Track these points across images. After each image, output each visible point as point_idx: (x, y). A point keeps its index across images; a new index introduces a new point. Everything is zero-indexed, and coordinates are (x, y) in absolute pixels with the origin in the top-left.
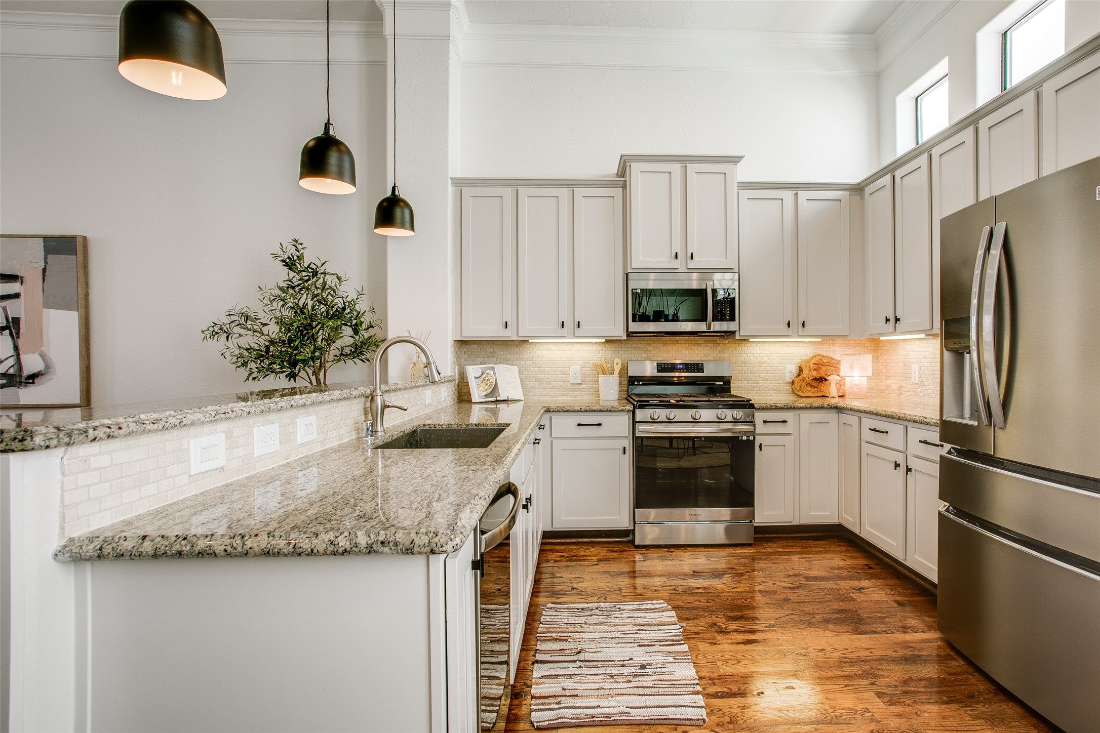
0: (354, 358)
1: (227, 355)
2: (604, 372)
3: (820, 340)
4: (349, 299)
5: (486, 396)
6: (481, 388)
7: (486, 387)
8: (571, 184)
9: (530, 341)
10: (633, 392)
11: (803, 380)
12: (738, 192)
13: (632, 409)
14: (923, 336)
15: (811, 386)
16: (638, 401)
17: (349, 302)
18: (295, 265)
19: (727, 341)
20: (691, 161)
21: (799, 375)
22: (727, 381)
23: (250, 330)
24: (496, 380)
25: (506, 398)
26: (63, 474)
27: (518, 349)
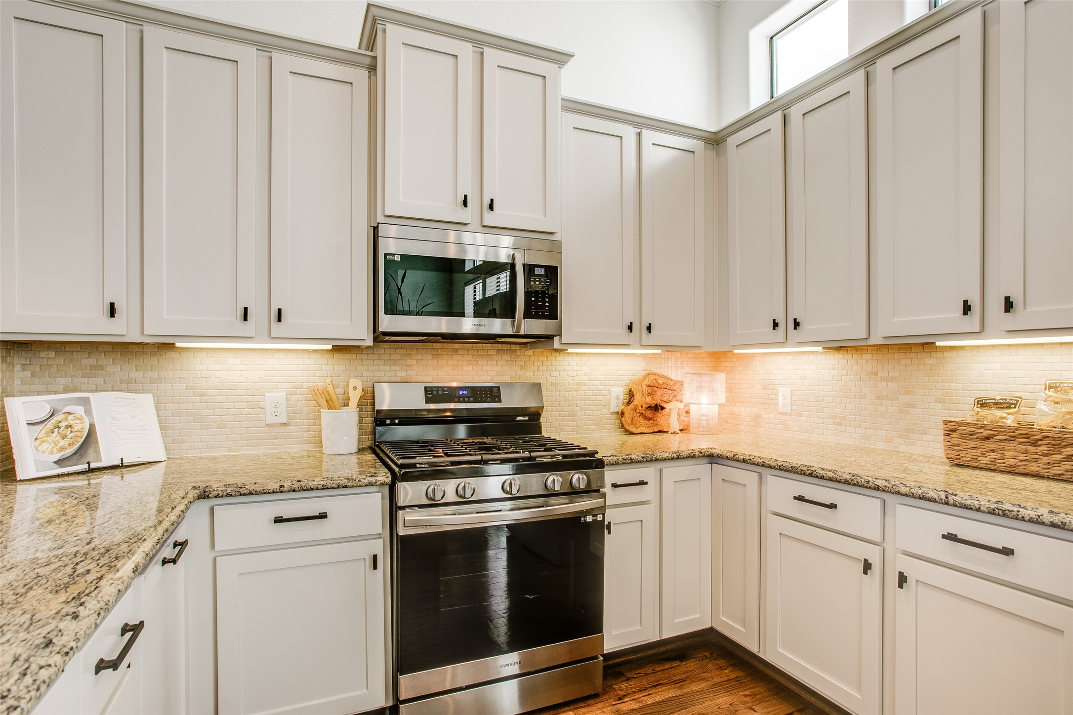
2: (330, 405)
3: (659, 351)
5: (59, 462)
6: (45, 446)
7: (63, 443)
8: (265, 42)
9: (177, 345)
10: (385, 438)
11: (635, 409)
13: (388, 480)
14: (820, 349)
15: (646, 417)
16: (401, 467)
19: (530, 352)
21: (629, 403)
22: (535, 416)
24: (92, 426)
25: (119, 462)
27: (154, 361)
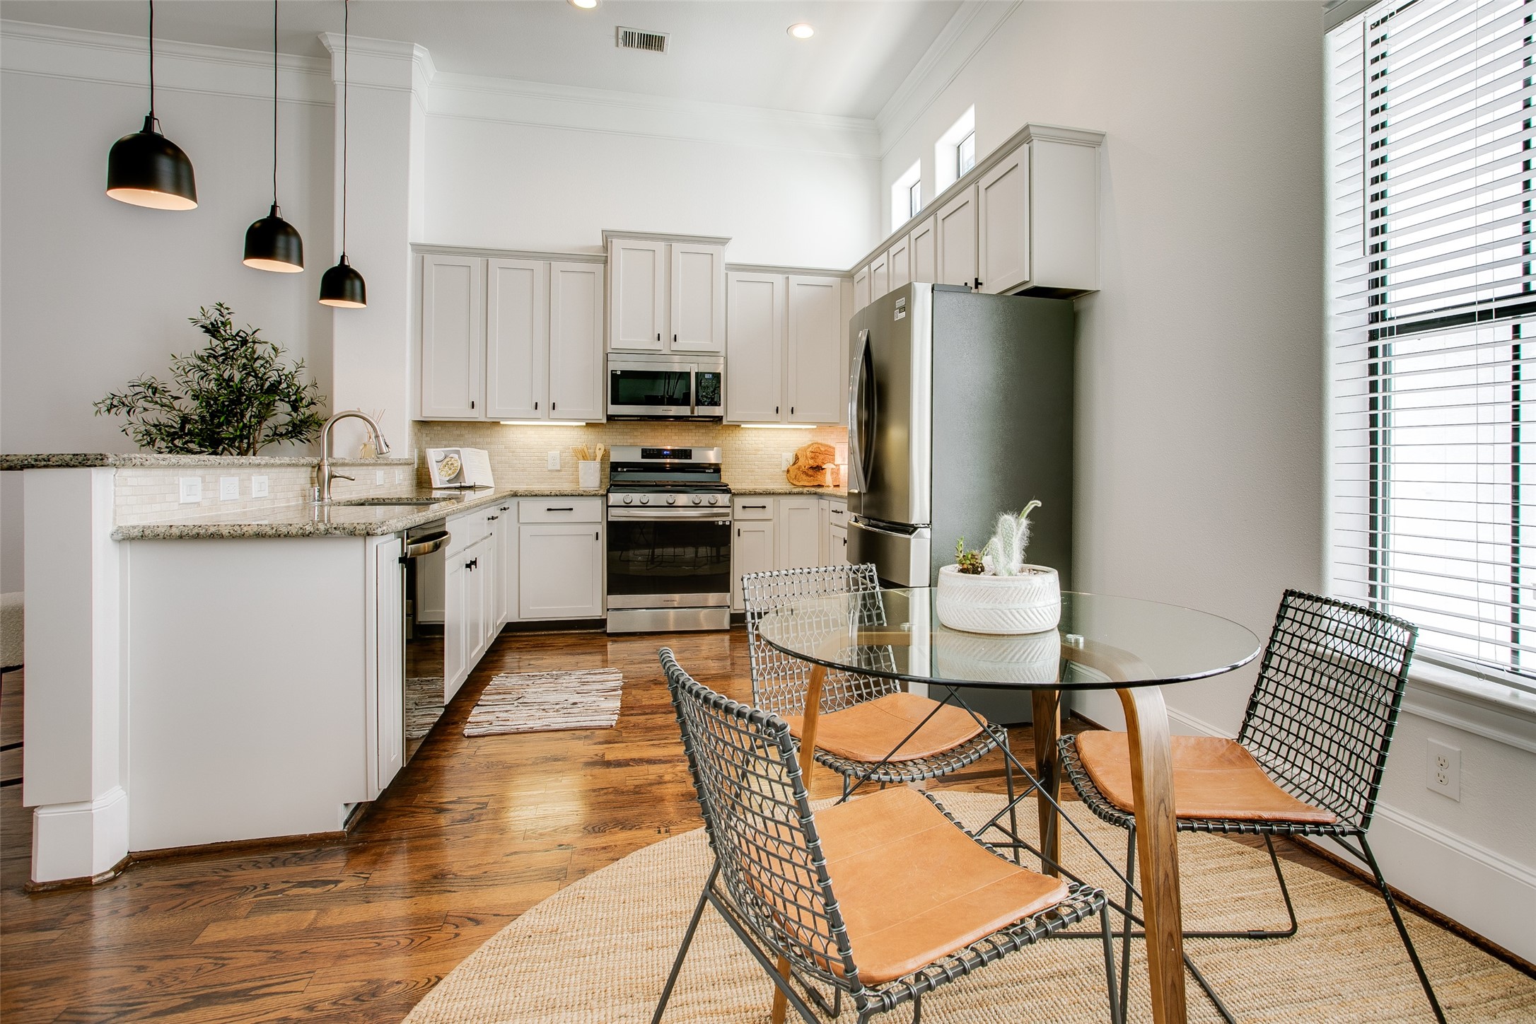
0: (292, 437)
1: (130, 431)
2: (585, 458)
3: (815, 427)
4: (286, 372)
5: (449, 481)
6: (443, 473)
7: (450, 472)
8: (549, 257)
9: (502, 423)
11: (799, 469)
12: (727, 274)
13: (605, 493)
15: (807, 475)
17: (286, 376)
18: (220, 332)
20: (678, 241)
21: (794, 464)
22: (717, 468)
23: (156, 403)
24: (461, 464)
25: (473, 484)
26: (115, 485)
27: (489, 432)
